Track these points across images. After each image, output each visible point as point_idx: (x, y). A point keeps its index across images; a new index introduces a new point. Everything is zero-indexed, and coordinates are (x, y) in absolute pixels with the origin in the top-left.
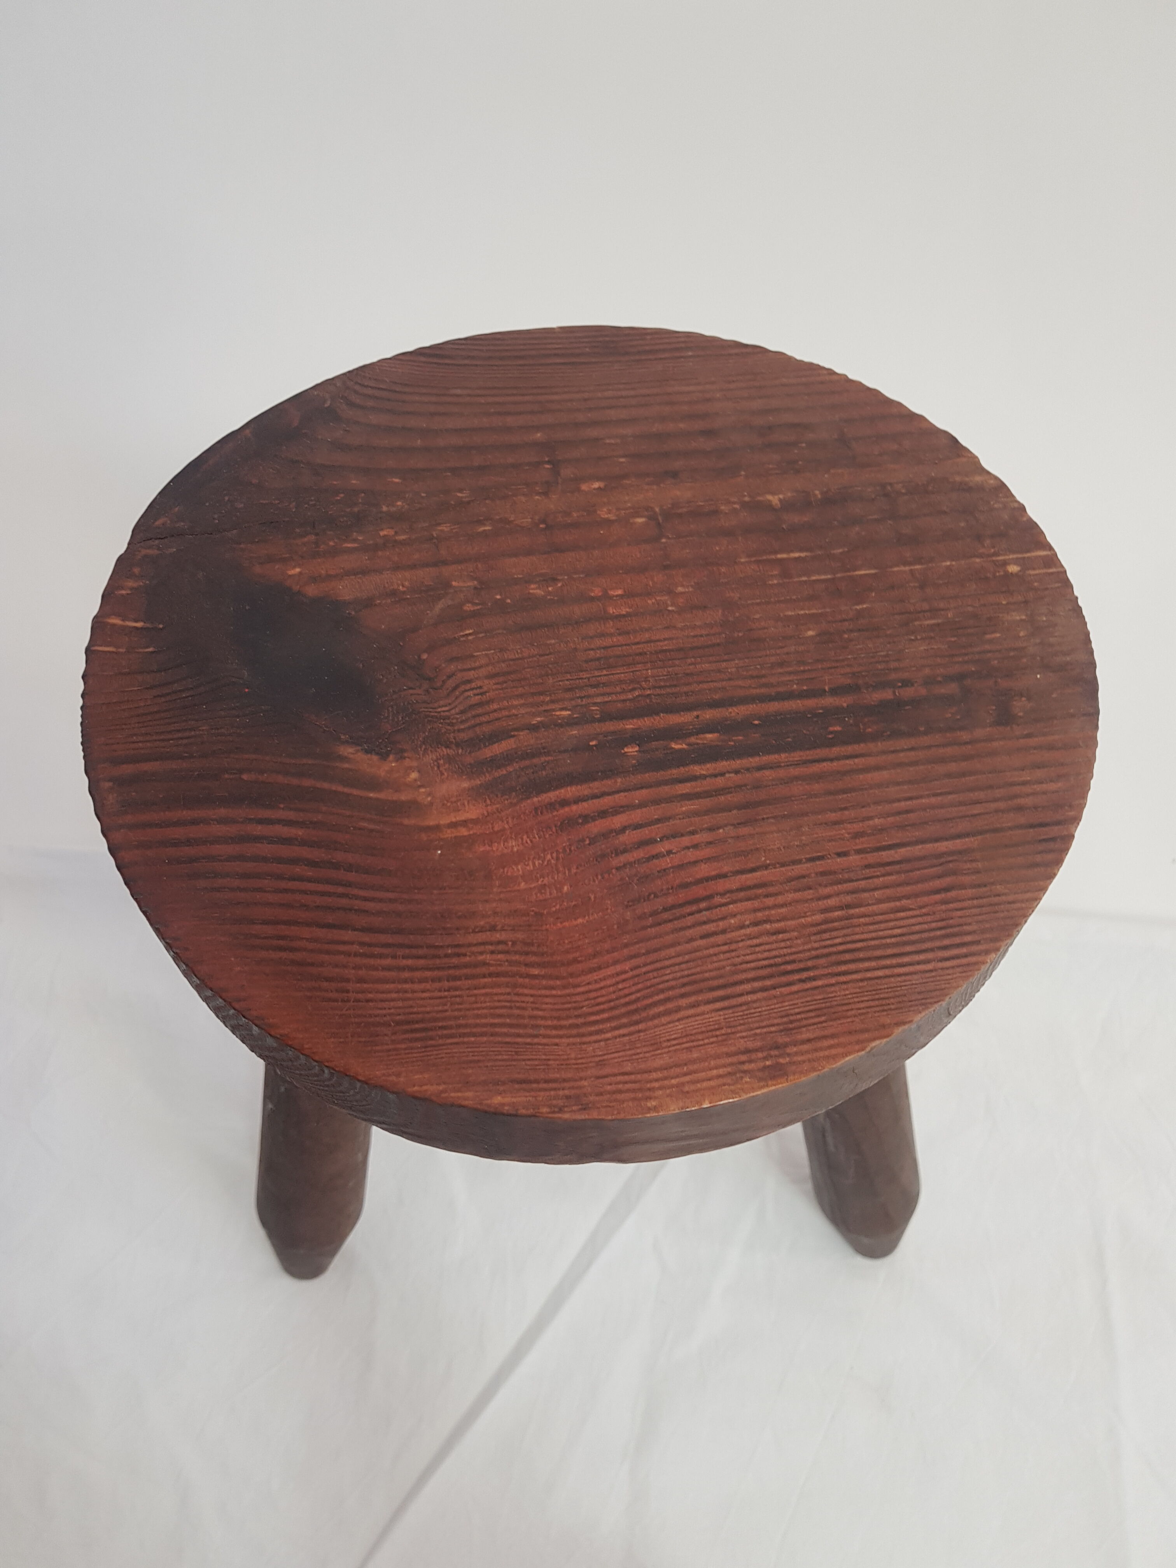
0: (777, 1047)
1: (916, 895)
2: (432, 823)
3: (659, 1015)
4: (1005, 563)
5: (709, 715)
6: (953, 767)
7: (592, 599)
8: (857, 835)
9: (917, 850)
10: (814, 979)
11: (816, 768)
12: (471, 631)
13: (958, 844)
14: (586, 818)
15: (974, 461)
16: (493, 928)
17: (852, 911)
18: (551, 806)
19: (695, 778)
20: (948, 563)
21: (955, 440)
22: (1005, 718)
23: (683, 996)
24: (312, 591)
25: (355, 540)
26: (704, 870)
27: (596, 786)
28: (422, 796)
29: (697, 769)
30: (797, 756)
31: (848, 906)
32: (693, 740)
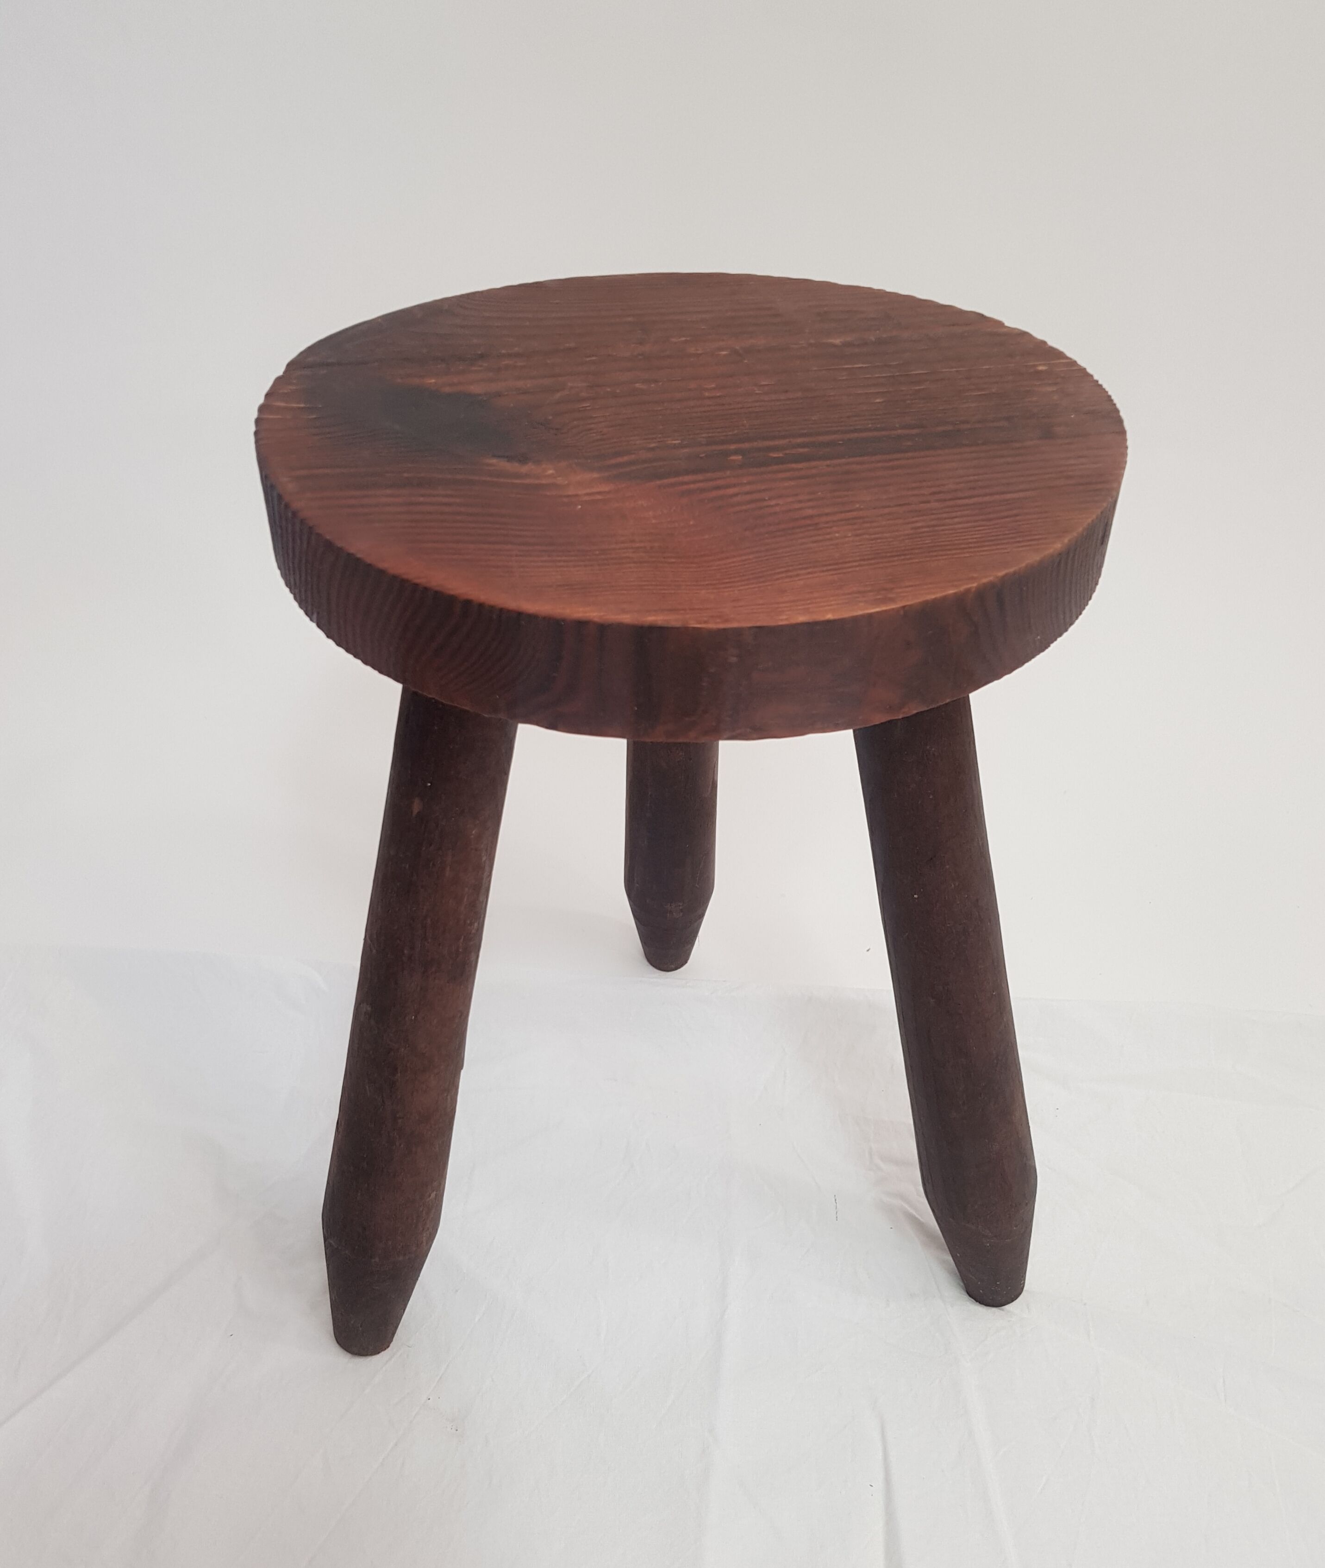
0: (885, 589)
1: (990, 520)
2: (570, 493)
3: (782, 578)
4: (1035, 366)
5: (800, 440)
6: (1009, 460)
7: (690, 390)
8: (934, 493)
9: (987, 499)
10: (911, 559)
11: (896, 463)
12: (588, 405)
13: (1021, 495)
14: (702, 490)
15: (1000, 324)
16: (633, 541)
17: (937, 528)
18: (672, 485)
19: (793, 470)
20: (987, 367)
21: (982, 316)
22: (1048, 434)
23: (801, 569)
24: (447, 390)
25: (481, 366)
26: (810, 512)
27: (709, 475)
28: (560, 480)
29: (794, 466)
30: (878, 457)
31: (934, 526)
32: (788, 452)
